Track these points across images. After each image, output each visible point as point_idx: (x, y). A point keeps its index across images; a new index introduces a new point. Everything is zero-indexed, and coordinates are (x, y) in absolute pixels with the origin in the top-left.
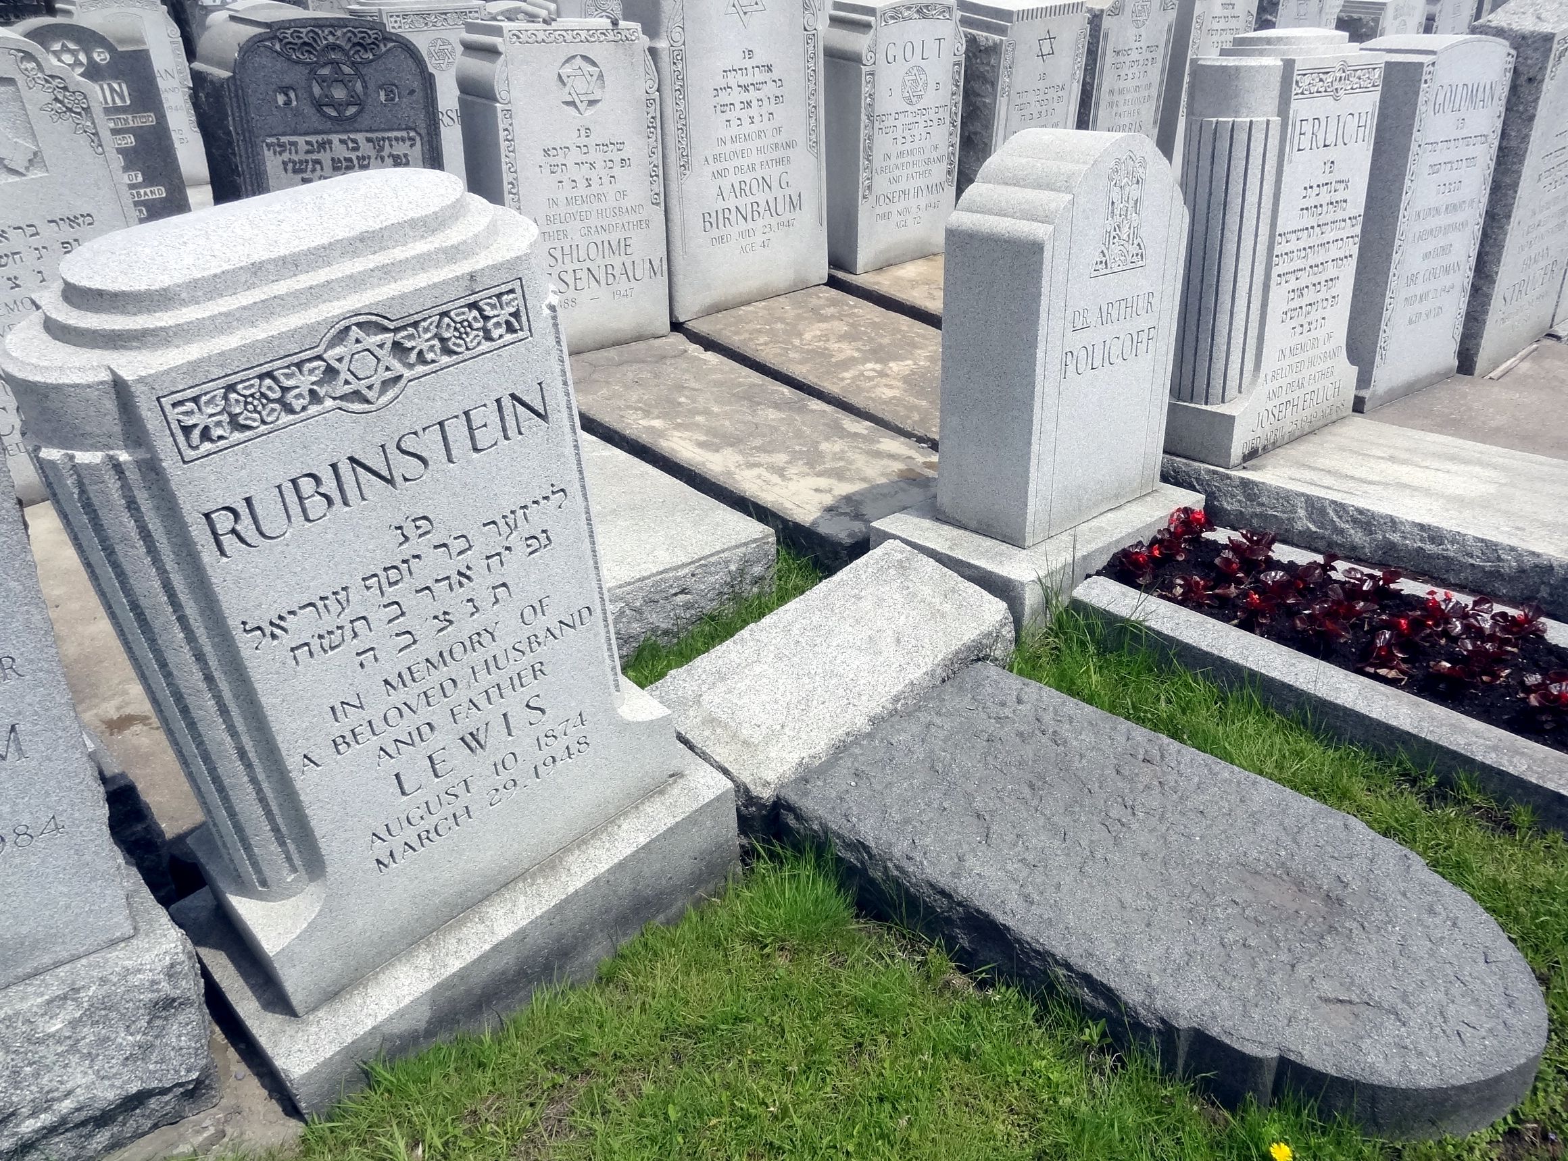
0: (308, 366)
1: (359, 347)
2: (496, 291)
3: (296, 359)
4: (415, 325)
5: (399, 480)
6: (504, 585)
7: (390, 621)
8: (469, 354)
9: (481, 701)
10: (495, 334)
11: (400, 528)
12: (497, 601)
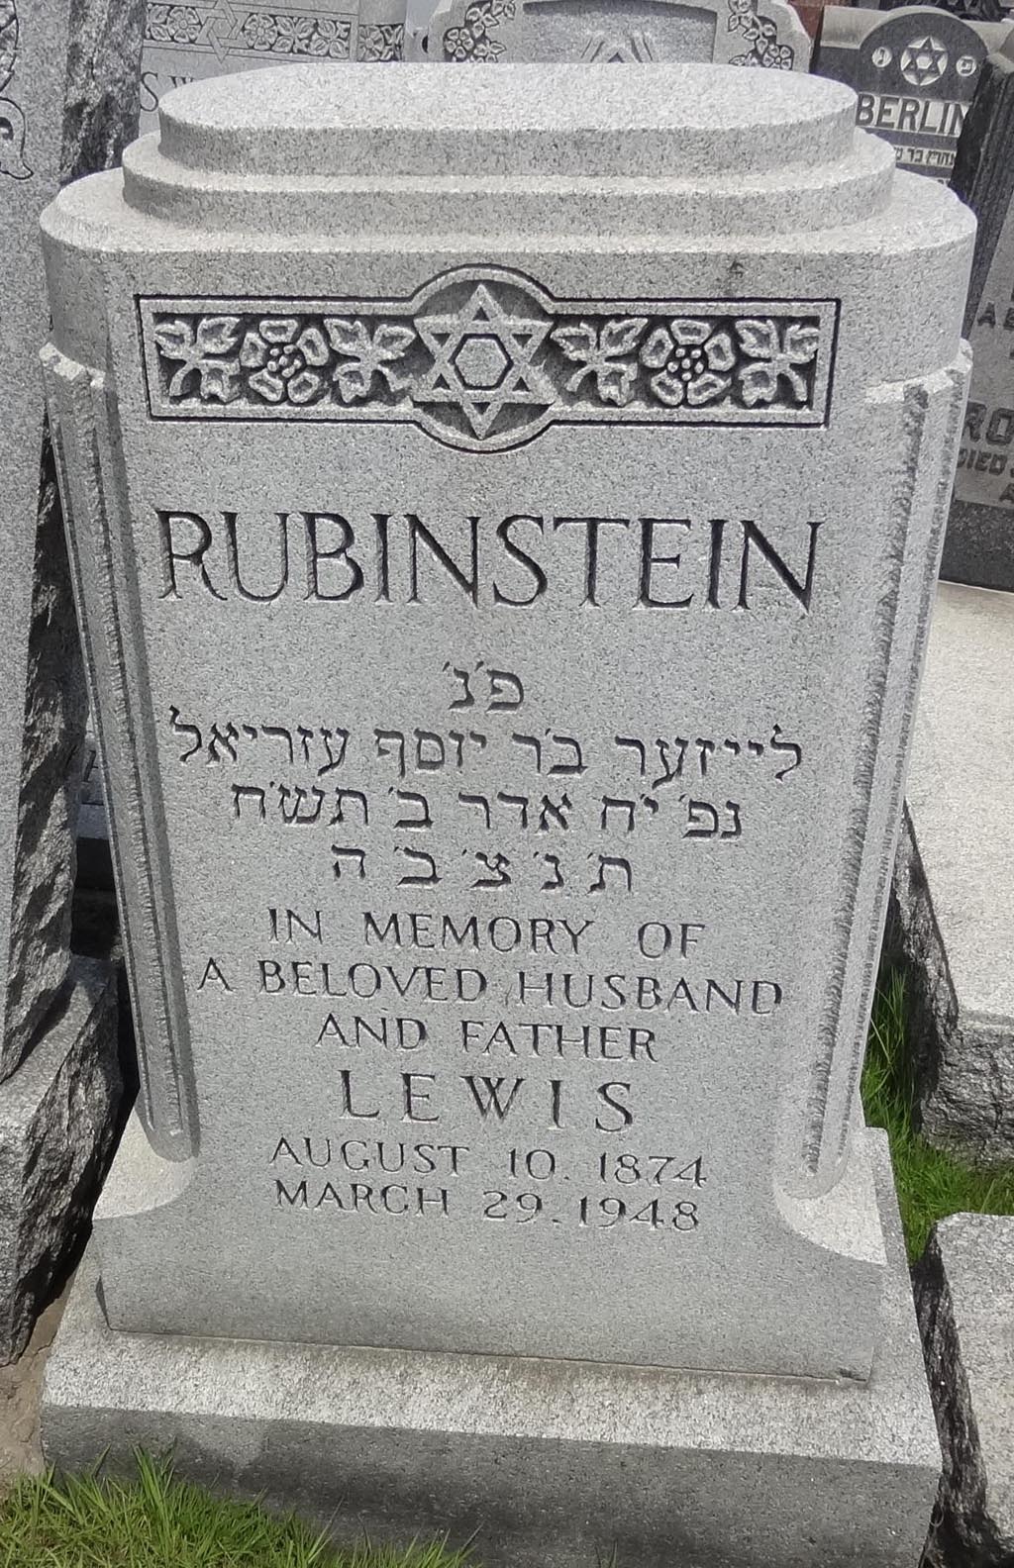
0: (385, 329)
1: (481, 326)
2: (779, 309)
3: (365, 308)
4: (599, 321)
5: (485, 592)
6: (624, 863)
7: (401, 823)
8: (684, 414)
9: (522, 1038)
10: (751, 394)
11: (465, 675)
12: (601, 885)
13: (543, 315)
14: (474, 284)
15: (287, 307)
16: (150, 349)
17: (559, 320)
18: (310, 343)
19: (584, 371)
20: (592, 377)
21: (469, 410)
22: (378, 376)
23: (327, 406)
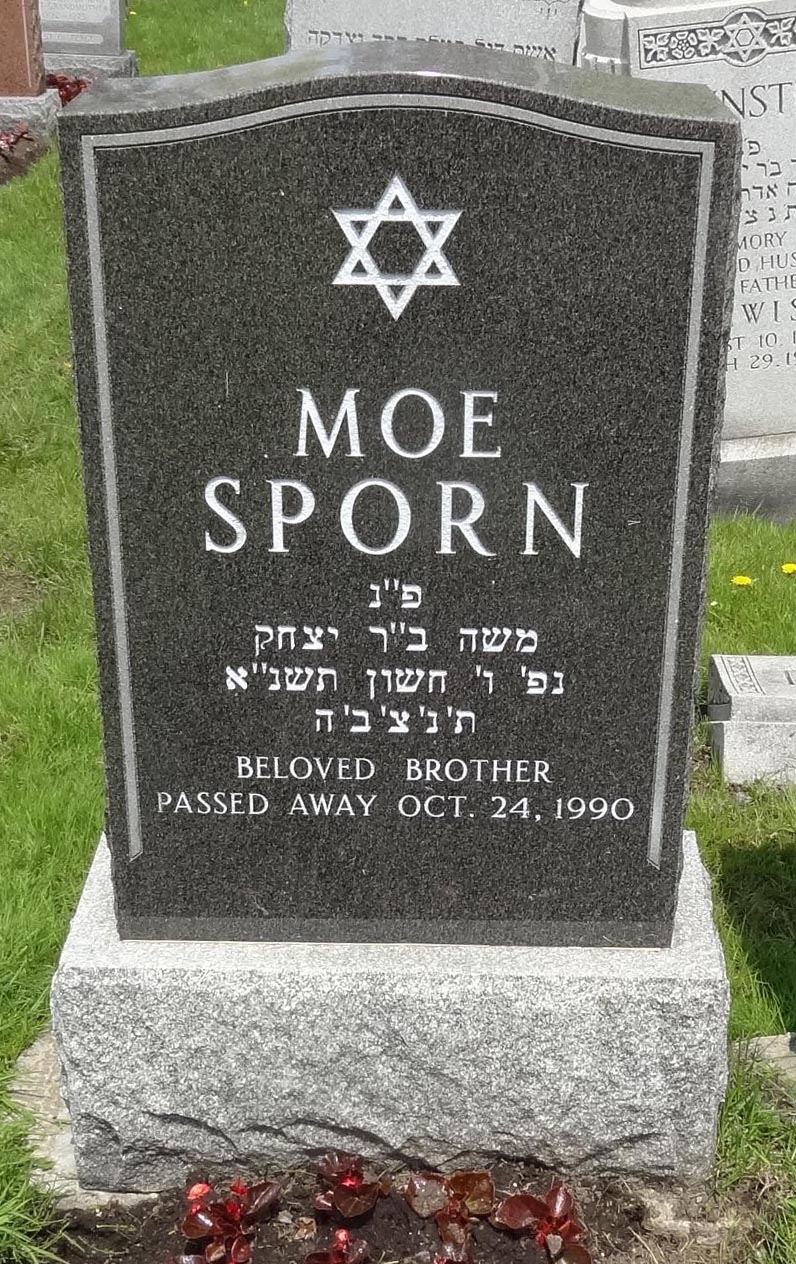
0: (715, 31)
1: (745, 26)
3: (709, 25)
4: (780, 20)
5: (747, 114)
9: (763, 285)
12: (788, 218)
13: (763, 20)
14: (741, 14)
15: (685, 28)
16: (642, 46)
17: (768, 21)
18: (692, 38)
19: (776, 37)
20: (778, 38)
21: (741, 53)
22: (713, 46)
23: (696, 58)
